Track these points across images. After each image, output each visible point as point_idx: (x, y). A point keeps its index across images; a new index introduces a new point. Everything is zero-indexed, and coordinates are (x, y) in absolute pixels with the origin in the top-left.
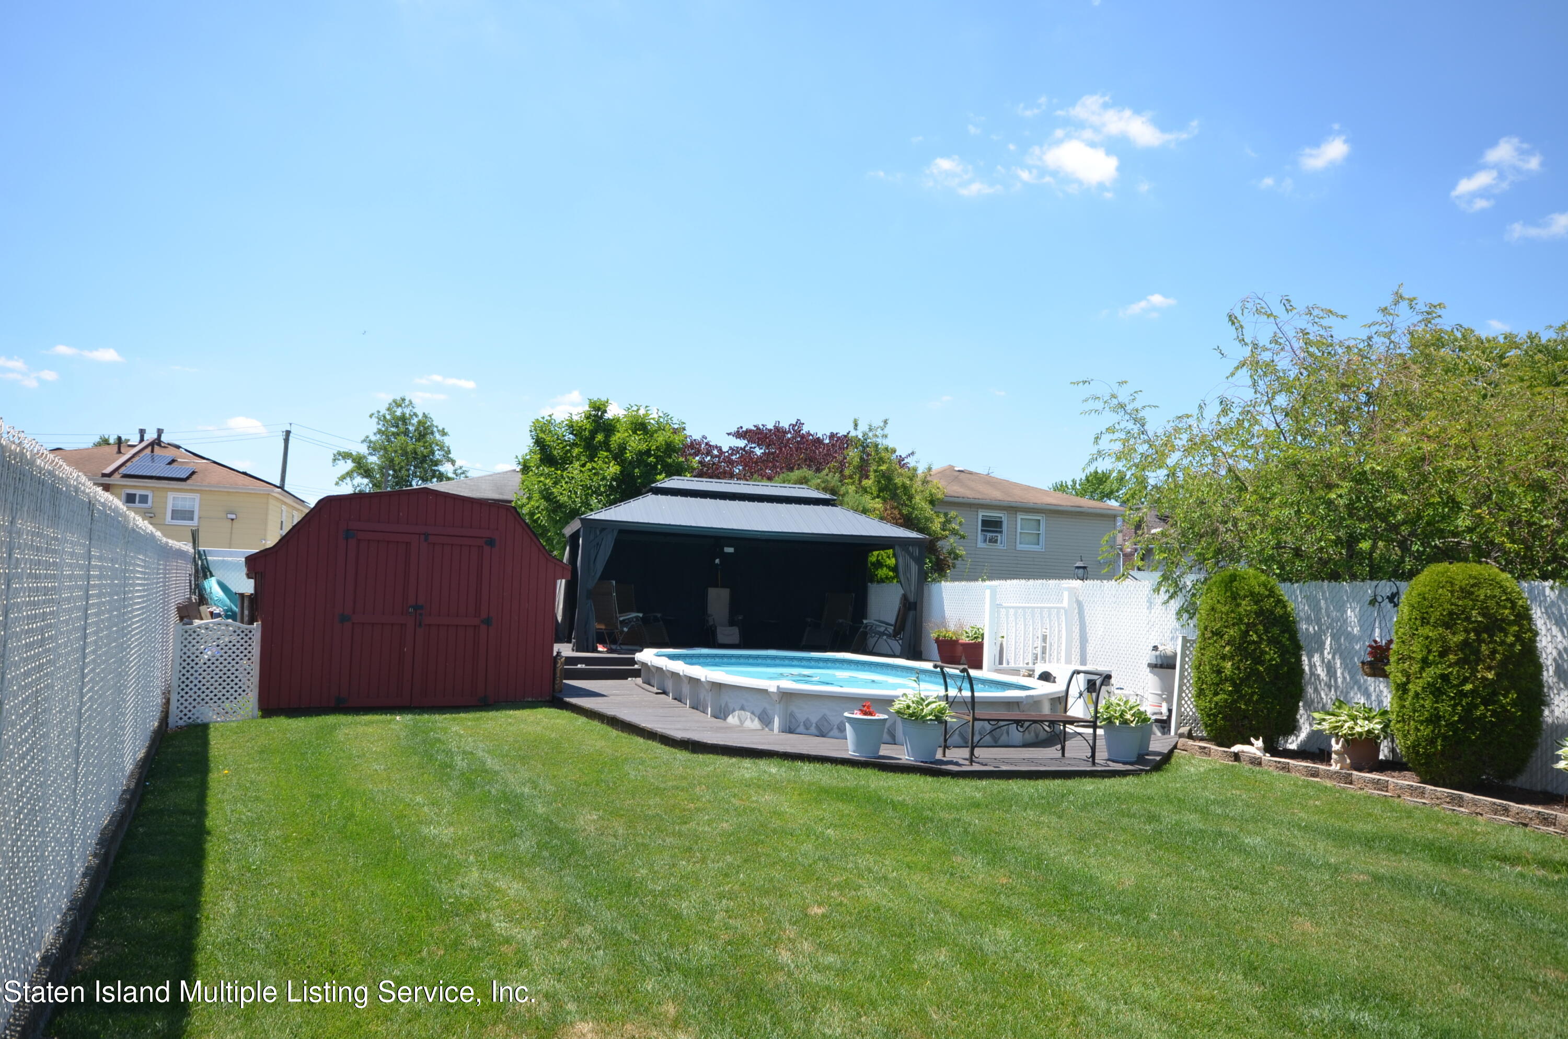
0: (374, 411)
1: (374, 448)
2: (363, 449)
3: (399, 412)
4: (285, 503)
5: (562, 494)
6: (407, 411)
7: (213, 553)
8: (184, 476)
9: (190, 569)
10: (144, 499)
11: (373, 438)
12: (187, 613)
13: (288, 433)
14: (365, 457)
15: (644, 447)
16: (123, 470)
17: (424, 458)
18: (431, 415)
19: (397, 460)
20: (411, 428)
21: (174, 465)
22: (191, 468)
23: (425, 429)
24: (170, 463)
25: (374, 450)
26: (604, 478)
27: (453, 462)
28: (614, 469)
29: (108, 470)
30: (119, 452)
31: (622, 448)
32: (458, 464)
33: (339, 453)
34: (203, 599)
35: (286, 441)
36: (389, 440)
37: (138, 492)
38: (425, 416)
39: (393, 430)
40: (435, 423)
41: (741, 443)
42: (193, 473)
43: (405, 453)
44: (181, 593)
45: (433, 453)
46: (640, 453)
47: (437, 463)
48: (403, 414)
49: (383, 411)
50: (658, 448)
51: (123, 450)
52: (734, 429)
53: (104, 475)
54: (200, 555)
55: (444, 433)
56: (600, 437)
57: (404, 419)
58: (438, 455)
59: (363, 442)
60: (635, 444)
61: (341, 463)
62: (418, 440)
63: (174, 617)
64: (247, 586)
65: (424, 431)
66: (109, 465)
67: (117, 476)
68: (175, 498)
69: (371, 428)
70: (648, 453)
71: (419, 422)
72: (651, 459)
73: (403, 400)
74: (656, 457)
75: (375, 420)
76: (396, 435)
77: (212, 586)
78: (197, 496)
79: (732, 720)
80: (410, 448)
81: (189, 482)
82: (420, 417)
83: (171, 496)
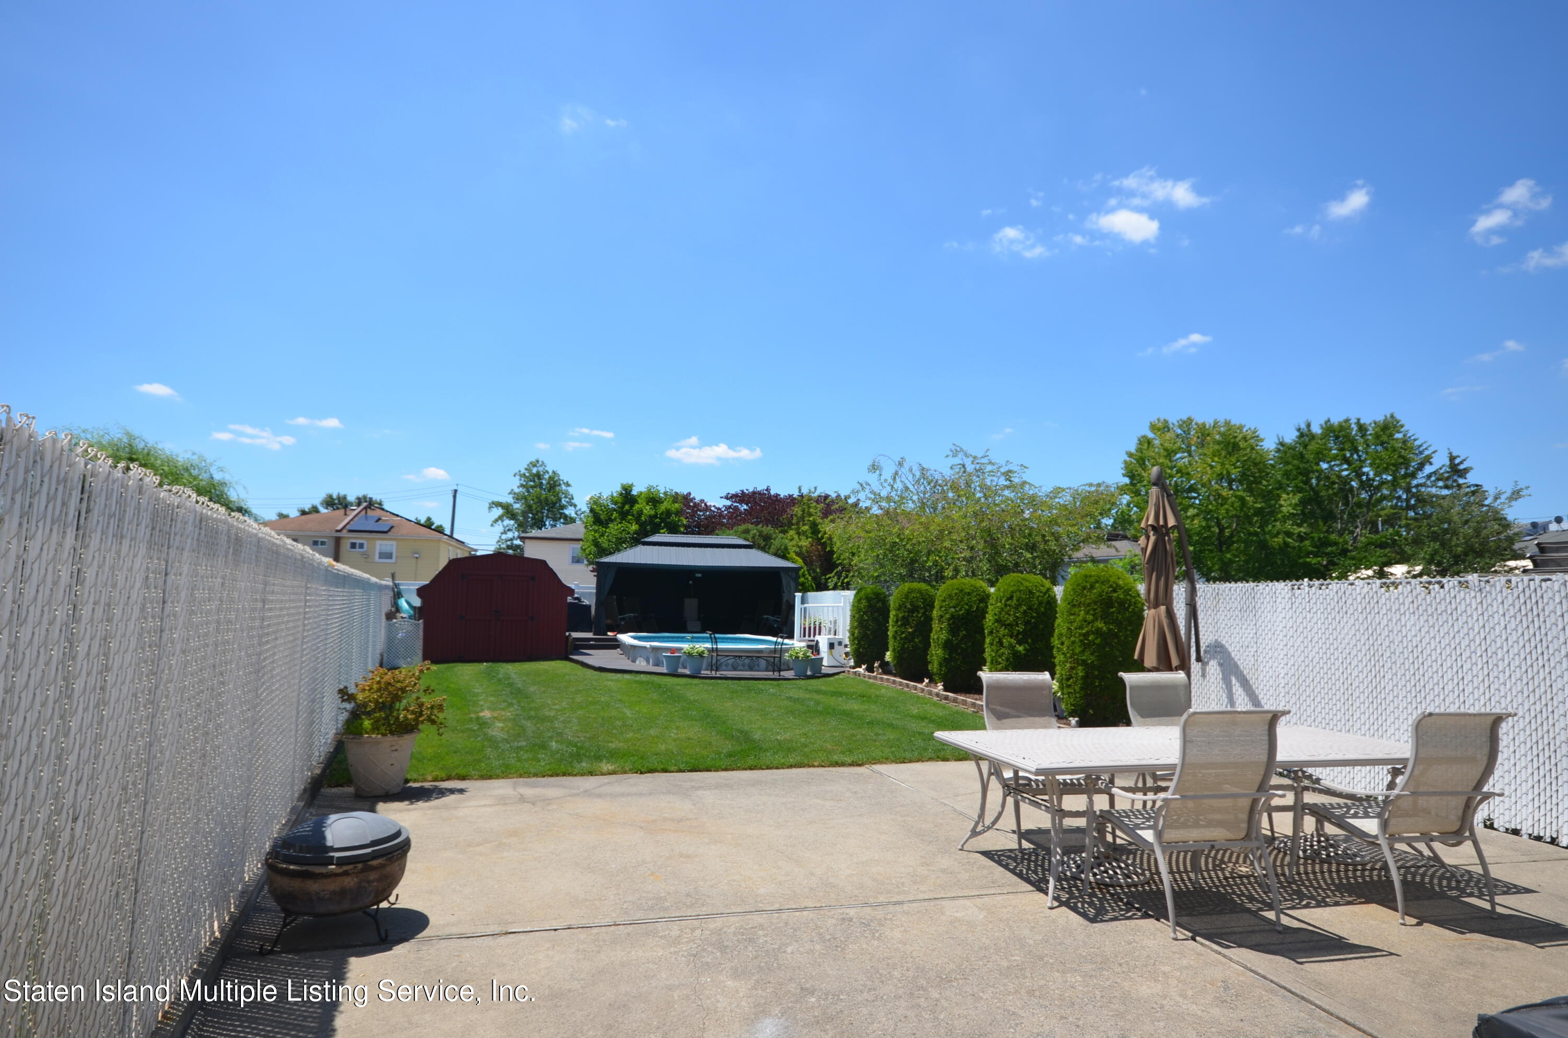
0: (517, 471)
1: (518, 498)
2: (509, 499)
3: (534, 470)
4: (451, 545)
5: (604, 542)
6: (541, 469)
7: (402, 584)
8: (386, 529)
9: (391, 594)
10: (361, 546)
11: (517, 490)
12: (390, 616)
13: (456, 491)
14: (511, 505)
15: (653, 512)
16: (348, 527)
17: (554, 504)
18: (559, 472)
19: (534, 507)
20: (544, 482)
21: (380, 522)
22: (391, 523)
23: (555, 482)
24: (377, 521)
25: (518, 499)
26: (629, 533)
27: (575, 506)
28: (635, 527)
29: (339, 528)
30: (345, 514)
31: (640, 513)
32: (578, 508)
33: (493, 503)
34: (398, 610)
35: (455, 497)
36: (528, 491)
37: (358, 541)
38: (554, 472)
39: (532, 483)
40: (561, 478)
41: (728, 503)
42: (392, 527)
43: (540, 501)
44: (387, 607)
45: (560, 500)
46: (650, 517)
47: (563, 507)
48: (538, 472)
49: (523, 471)
50: (662, 513)
51: (348, 513)
52: (724, 495)
53: (337, 531)
54: (396, 585)
55: (568, 485)
56: (627, 507)
57: (538, 476)
58: (564, 502)
59: (510, 493)
60: (648, 510)
61: (495, 510)
62: (549, 491)
63: (384, 617)
64: (417, 602)
65: (554, 484)
66: (339, 523)
67: (345, 531)
68: (381, 545)
69: (515, 484)
70: (655, 516)
71: (550, 477)
72: (658, 520)
73: (538, 461)
74: (660, 518)
75: (518, 477)
76: (532, 487)
77: (403, 603)
78: (394, 543)
79: (637, 662)
80: (543, 497)
81: (390, 533)
82: (551, 473)
83: (378, 543)
